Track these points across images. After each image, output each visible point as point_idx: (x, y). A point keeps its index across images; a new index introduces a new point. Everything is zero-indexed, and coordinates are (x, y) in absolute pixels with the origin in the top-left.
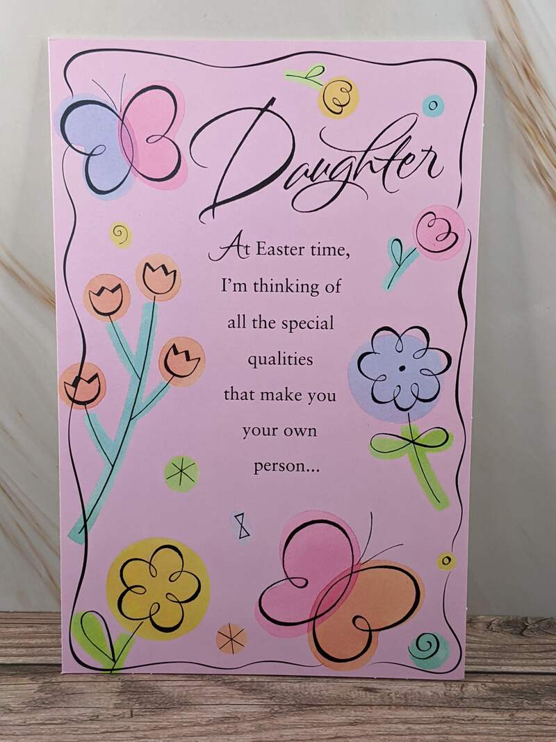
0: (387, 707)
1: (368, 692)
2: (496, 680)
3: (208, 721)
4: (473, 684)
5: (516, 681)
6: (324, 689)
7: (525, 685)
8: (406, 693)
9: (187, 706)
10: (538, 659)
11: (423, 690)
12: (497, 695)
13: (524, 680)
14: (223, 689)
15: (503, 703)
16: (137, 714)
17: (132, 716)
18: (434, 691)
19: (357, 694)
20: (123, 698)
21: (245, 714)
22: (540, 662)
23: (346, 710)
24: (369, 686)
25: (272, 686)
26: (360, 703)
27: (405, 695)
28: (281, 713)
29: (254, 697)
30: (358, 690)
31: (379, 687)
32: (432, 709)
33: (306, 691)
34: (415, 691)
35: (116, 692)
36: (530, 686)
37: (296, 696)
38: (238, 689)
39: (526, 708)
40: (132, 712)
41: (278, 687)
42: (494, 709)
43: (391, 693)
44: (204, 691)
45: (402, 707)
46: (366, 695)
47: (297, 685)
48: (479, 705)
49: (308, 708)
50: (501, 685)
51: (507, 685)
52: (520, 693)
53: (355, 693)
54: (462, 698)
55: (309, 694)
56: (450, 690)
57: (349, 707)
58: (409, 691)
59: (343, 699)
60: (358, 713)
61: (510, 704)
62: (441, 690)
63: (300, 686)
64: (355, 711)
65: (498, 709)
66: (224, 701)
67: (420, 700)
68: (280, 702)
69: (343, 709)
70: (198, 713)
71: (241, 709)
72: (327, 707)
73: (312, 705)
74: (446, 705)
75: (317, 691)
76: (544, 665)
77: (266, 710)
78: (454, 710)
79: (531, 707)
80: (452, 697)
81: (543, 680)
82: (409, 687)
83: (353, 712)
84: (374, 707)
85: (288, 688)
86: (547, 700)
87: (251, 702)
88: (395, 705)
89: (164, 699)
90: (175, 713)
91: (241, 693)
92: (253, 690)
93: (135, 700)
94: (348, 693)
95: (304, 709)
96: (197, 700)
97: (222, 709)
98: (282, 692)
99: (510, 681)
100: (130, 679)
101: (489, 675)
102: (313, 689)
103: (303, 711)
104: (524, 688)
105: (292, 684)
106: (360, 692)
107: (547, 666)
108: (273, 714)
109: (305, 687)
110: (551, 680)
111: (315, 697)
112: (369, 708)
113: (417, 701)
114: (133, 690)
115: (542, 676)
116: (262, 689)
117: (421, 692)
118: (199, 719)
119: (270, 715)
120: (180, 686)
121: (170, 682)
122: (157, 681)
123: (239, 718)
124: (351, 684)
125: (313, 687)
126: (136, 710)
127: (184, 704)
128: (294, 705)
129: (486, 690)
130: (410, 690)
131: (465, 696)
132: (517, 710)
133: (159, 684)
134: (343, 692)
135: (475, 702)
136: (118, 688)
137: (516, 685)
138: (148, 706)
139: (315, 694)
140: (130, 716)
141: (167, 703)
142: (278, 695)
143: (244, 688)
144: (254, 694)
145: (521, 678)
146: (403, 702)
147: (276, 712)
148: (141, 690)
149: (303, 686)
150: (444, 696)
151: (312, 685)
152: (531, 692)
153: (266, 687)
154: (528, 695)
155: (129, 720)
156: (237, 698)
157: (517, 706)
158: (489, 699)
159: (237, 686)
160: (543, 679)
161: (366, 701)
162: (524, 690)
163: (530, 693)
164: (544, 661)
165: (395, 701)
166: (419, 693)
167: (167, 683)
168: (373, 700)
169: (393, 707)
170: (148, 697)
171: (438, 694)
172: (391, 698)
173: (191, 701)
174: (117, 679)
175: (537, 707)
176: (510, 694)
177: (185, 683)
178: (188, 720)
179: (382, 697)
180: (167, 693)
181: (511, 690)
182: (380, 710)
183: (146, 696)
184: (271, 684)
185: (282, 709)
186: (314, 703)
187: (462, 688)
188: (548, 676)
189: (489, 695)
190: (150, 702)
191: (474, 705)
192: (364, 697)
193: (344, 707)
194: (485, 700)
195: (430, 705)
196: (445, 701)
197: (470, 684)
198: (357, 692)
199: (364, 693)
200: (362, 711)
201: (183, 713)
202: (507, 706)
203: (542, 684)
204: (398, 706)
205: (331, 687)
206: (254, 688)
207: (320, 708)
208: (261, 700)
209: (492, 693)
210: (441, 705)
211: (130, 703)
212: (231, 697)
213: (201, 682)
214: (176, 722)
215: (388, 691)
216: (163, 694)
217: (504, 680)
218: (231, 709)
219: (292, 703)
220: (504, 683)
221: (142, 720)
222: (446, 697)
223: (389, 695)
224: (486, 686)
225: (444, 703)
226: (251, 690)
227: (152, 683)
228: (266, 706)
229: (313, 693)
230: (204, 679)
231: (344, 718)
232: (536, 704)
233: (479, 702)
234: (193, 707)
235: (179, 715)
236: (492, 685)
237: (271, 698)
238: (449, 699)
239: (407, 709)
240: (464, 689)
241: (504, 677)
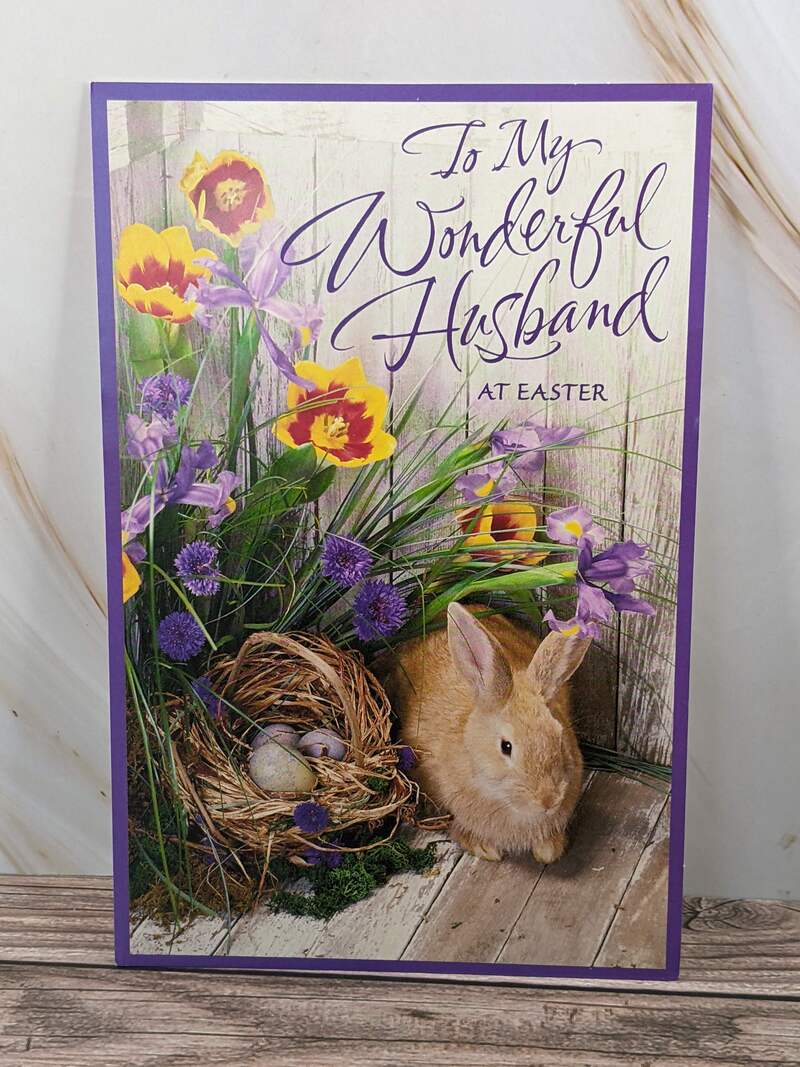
0: (443, 1045)
1: (417, 1020)
2: (632, 1003)
3: (148, 1061)
4: (591, 1009)
5: (664, 1006)
6: (346, 1010)
7: (678, 1013)
8: (478, 1023)
9: (120, 1035)
10: (706, 969)
11: (509, 1016)
12: (629, 1029)
13: (677, 1006)
14: (185, 1008)
15: (635, 1042)
16: (37, 1044)
17: (28, 1049)
18: (525, 1019)
19: (398, 1022)
20: (21, 1017)
21: (209, 1051)
22: (709, 974)
23: (376, 1048)
24: (421, 1008)
25: (263, 1004)
26: (401, 1036)
27: (477, 1025)
28: (268, 1050)
29: (231, 1022)
30: (402, 1015)
31: (437, 1010)
32: (515, 1050)
33: (317, 1014)
34: (494, 1018)
35: (13, 1007)
36: (685, 1015)
37: (298, 1022)
38: (208, 1009)
39: (672, 1053)
40: (29, 1041)
41: (273, 1007)
42: (618, 1053)
43: (454, 1021)
44: (151, 1009)
45: (467, 1046)
46: (413, 1022)
47: (304, 1004)
48: (595, 1045)
49: (314, 1044)
50: (638, 1012)
51: (648, 1012)
52: (668, 1027)
53: (395, 1020)
54: (568, 1034)
55: (321, 1020)
56: (552, 1019)
57: (380, 1043)
58: (485, 1019)
59: (374, 1029)
60: (394, 1053)
61: (646, 1046)
62: (538, 1018)
63: (309, 1005)
64: (389, 1051)
65: (624, 1053)
66: (182, 1028)
67: (499, 1035)
68: (270, 1032)
69: (371, 1047)
70: (135, 1047)
71: (208, 1042)
72: (345, 1043)
73: (322, 1039)
74: (541, 1044)
75: (333, 1015)
76: (714, 980)
77: (245, 1045)
78: (552, 1054)
79: (680, 1052)
80: (553, 1031)
81: (709, 1006)
82: (487, 1012)
83: (386, 1052)
84: (420, 1045)
85: (289, 1009)
86: (710, 1040)
87: (223, 1031)
88: (456, 1042)
89: (85, 1021)
90: (98, 1046)
91: (211, 1014)
92: (233, 1010)
93: (39, 1022)
94: (384, 1020)
95: (307, 1044)
96: (139, 1025)
97: (173, 1041)
98: (277, 1015)
99: (654, 1006)
100: (39, 986)
101: (622, 995)
102: (328, 1012)
103: (304, 1048)
104: (675, 1018)
105: (296, 1003)
106: (405, 1018)
107: (719, 981)
108: (255, 1052)
109: (316, 1008)
110: (723, 1006)
111: (330, 1024)
112: (413, 1047)
113: (495, 1036)
114: (39, 1004)
115: (708, 1000)
116: (247, 1009)
117: (504, 1021)
118: (134, 1058)
119: (249, 1053)
120: (116, 1000)
121: (101, 993)
122: (80, 990)
123: (199, 1058)
124: (393, 1004)
125: (329, 1008)
126: (37, 1039)
127: (117, 1030)
128: (292, 1038)
129: (612, 1020)
130: (488, 1016)
131: (575, 1030)
132: (657, 1057)
133: (83, 995)
134: (375, 1018)
135: (589, 1040)
136: (17, 1001)
137: (661, 1014)
138: (58, 1033)
139: (330, 1021)
140: (25, 1048)
141: (88, 1029)
142: (269, 1019)
143: (217, 1006)
144: (232, 1018)
145: (671, 1001)
146: (470, 1037)
147: (261, 1049)
148: (53, 1005)
149: (313, 1005)
150: (541, 1029)
151: (329, 1005)
152: (685, 1025)
153: (254, 1004)
154: (680, 1030)
155: (22, 1055)
156: (203, 1022)
157: (658, 1049)
158: (614, 1037)
159: (206, 1003)
160: (709, 1004)
161: (410, 1034)
162: (675, 1023)
163: (683, 1028)
164: (716, 973)
165: (459, 1034)
166: (500, 1022)
167: (97, 995)
168: (422, 1033)
169: (454, 1045)
170: (61, 1017)
171: (530, 1025)
172: (453, 1030)
173: (127, 1026)
174: (17, 985)
175: (692, 1052)
176: (649, 1028)
177: (125, 996)
178: (117, 1058)
179: (438, 1028)
180: (92, 1012)
181: (653, 1022)
182: (432, 1050)
183: (58, 1015)
184: (263, 1000)
185: (270, 1043)
186: (326, 1036)
187: (572, 1016)
188: (716, 1000)
189: (615, 1029)
190: (61, 1025)
191: (587, 1045)
192: (409, 1026)
193: (372, 1043)
194: (606, 1036)
195: (514, 1043)
196: (540, 1037)
197: (586, 1009)
198: (399, 1018)
199: (410, 1019)
200: (401, 1051)
201: (112, 1045)
202: (641, 1049)
203: (706, 1013)
204: (461, 1043)
205: (357, 1009)
206: (234, 1006)
207: (334, 1044)
208: (240, 1028)
209: (620, 1026)
210: (533, 1043)
211: (30, 1026)
212: (193, 1022)
213: (150, 994)
214: (95, 1060)
215: (449, 1018)
216: (85, 1012)
217: (646, 1004)
218: (189, 1041)
219: (291, 1034)
220: (642, 1008)
221: (43, 1055)
222: (544, 1030)
223: (450, 1024)
224: (612, 1014)
225: (537, 1040)
226: (229, 1011)
227: (71, 994)
228: (246, 1038)
229: (327, 1018)
230: (157, 989)
231: (369, 1061)
232: (690, 1048)
233: (597, 1040)
234: (128, 1036)
235: (104, 1049)
236: (621, 1012)
237: (257, 1025)
238: (548, 1035)
239: (474, 1050)
240: (575, 1018)
241: (645, 999)
